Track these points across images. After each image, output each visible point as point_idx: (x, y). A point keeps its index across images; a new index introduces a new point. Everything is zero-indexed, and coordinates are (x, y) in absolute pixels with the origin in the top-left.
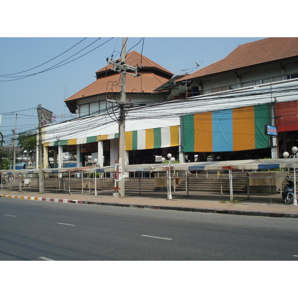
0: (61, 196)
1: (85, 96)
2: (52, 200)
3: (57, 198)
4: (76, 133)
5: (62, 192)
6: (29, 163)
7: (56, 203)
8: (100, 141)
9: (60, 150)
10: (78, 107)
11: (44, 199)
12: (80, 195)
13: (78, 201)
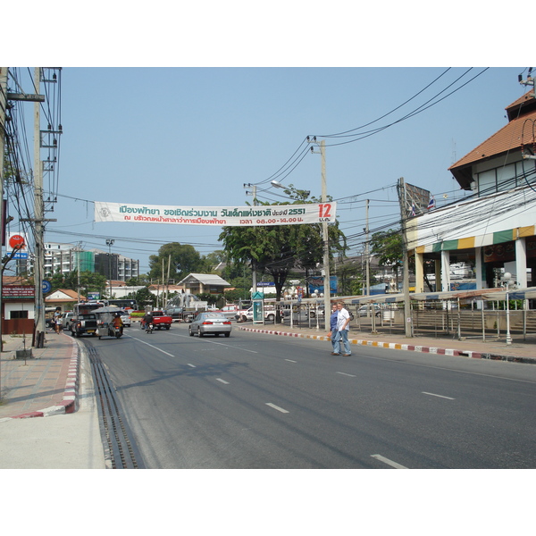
0: (443, 342)
1: (488, 155)
2: (426, 350)
3: (434, 345)
4: (467, 225)
5: (447, 335)
6: (392, 284)
7: (432, 355)
8: (520, 238)
9: (444, 259)
10: (475, 177)
11: (411, 348)
12: (478, 343)
13: (473, 354)
